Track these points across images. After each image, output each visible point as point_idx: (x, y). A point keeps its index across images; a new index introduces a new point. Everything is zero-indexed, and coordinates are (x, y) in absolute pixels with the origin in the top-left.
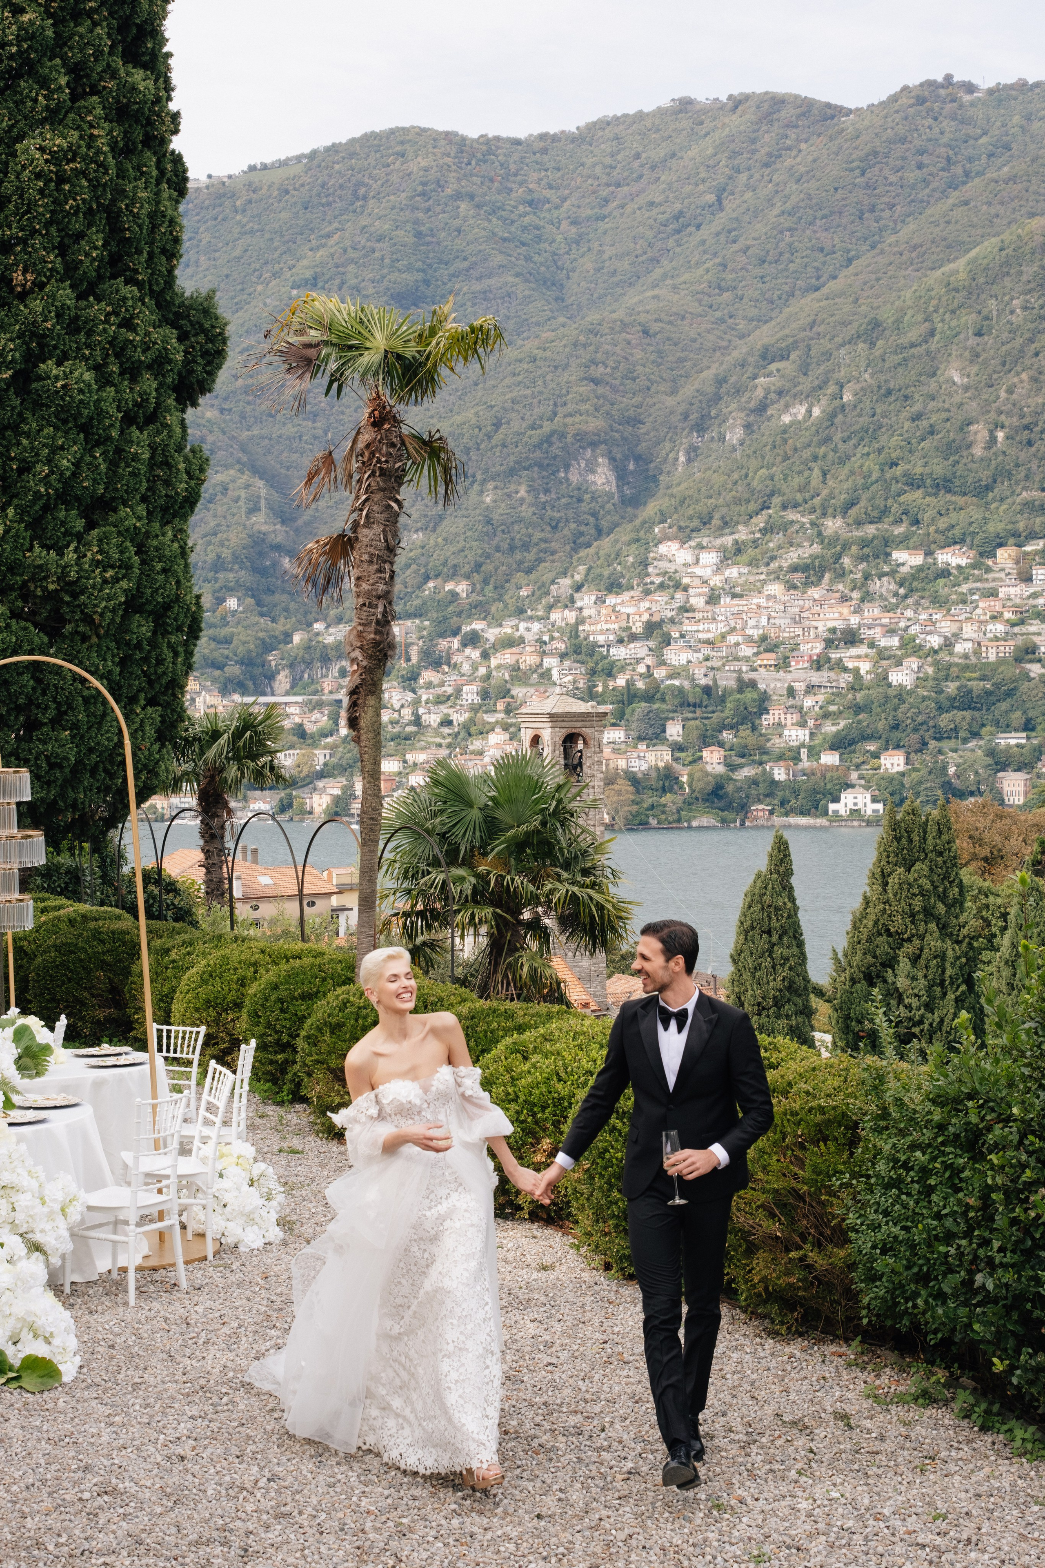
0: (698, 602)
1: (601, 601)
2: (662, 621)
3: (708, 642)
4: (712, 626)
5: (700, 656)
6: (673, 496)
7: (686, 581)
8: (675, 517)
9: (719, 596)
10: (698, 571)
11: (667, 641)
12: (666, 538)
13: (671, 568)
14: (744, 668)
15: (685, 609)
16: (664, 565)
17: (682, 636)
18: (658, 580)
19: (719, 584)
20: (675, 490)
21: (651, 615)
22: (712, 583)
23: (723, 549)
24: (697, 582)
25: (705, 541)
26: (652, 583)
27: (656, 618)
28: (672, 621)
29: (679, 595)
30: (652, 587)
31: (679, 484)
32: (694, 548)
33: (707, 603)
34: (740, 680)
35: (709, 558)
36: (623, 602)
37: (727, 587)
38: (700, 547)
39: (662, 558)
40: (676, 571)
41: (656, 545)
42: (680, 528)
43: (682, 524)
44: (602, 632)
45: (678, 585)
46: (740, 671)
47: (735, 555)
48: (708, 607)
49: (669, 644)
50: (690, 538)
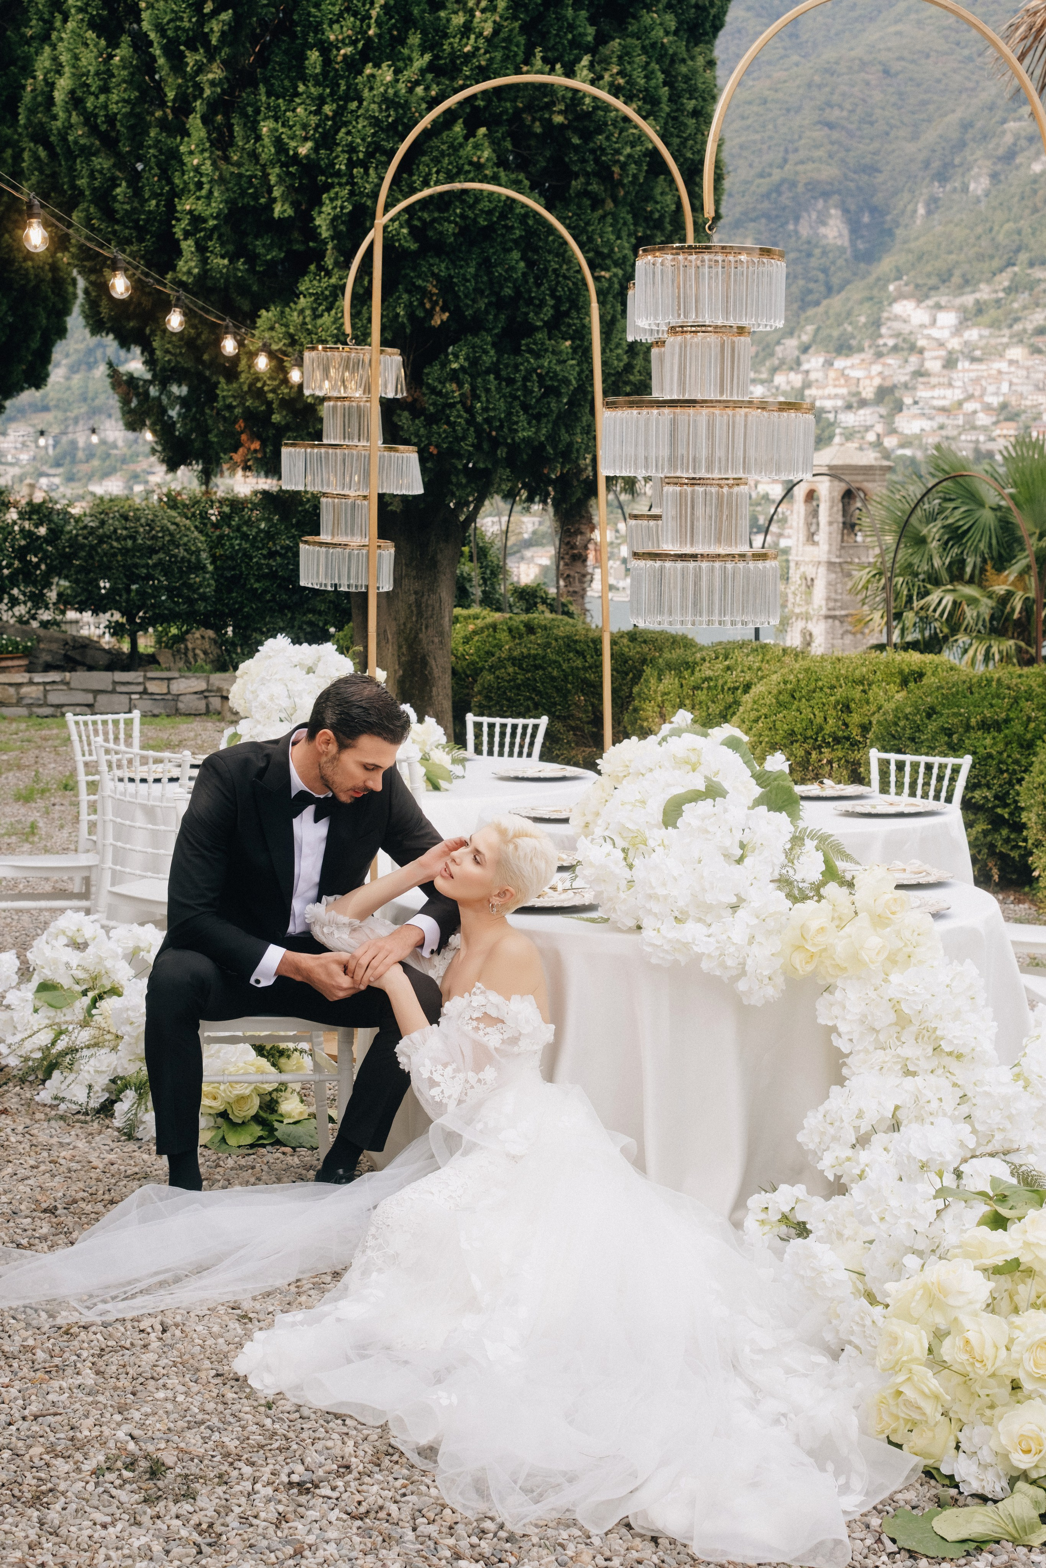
0: (933, 365)
1: (829, 364)
2: (895, 387)
3: (943, 410)
4: (948, 393)
5: (935, 424)
6: (910, 251)
7: (921, 343)
8: (912, 273)
9: (957, 360)
10: (935, 333)
11: (899, 407)
12: (901, 296)
13: (906, 329)
14: (982, 438)
15: (920, 373)
16: (897, 325)
17: (916, 403)
18: (891, 342)
19: (957, 347)
20: (912, 245)
21: (884, 379)
22: (949, 346)
23: (963, 309)
24: (934, 344)
25: (944, 300)
26: (885, 345)
27: (888, 383)
28: (906, 386)
29: (914, 359)
30: (884, 350)
31: (917, 239)
32: (932, 308)
33: (945, 367)
34: (977, 451)
35: (948, 319)
36: (852, 367)
37: (966, 350)
38: (939, 307)
39: (897, 318)
40: (911, 333)
41: (890, 304)
42: (917, 286)
43: (920, 281)
44: (829, 397)
45: (913, 348)
46: (977, 442)
47: (976, 315)
48: (945, 372)
49: (901, 410)
50: (927, 297)
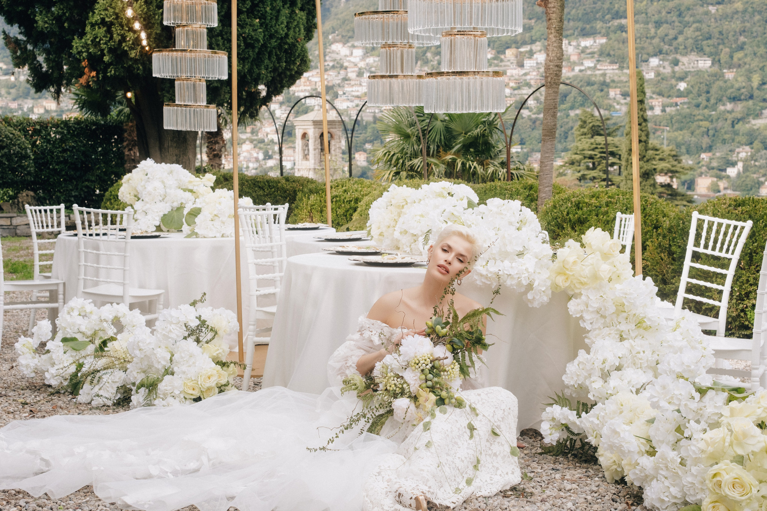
0: (352, 75)
2: (334, 86)
3: (358, 97)
4: (360, 89)
5: (354, 104)
6: (339, 19)
7: (346, 64)
8: (340, 30)
9: (363, 73)
10: (352, 59)
11: (336, 96)
12: (335, 41)
13: (338, 57)
14: (377, 111)
15: (345, 79)
16: (334, 56)
17: (344, 94)
18: (331, 64)
19: (363, 66)
20: (340, 16)
21: (328, 82)
22: (359, 66)
23: (366, 48)
24: (352, 65)
25: (356, 44)
26: (328, 65)
27: (330, 84)
28: (339, 85)
29: (342, 72)
30: (328, 68)
31: (342, 13)
32: (350, 47)
33: (357, 76)
34: (375, 117)
35: (358, 52)
36: (313, 76)
37: (367, 68)
38: (354, 46)
39: (333, 52)
40: (341, 59)
41: (330, 45)
42: (343, 36)
43: (344, 34)
44: (302, 91)
45: (342, 67)
46: (375, 112)
47: (372, 51)
48: (358, 78)
49: (337, 97)
50: (348, 41)
